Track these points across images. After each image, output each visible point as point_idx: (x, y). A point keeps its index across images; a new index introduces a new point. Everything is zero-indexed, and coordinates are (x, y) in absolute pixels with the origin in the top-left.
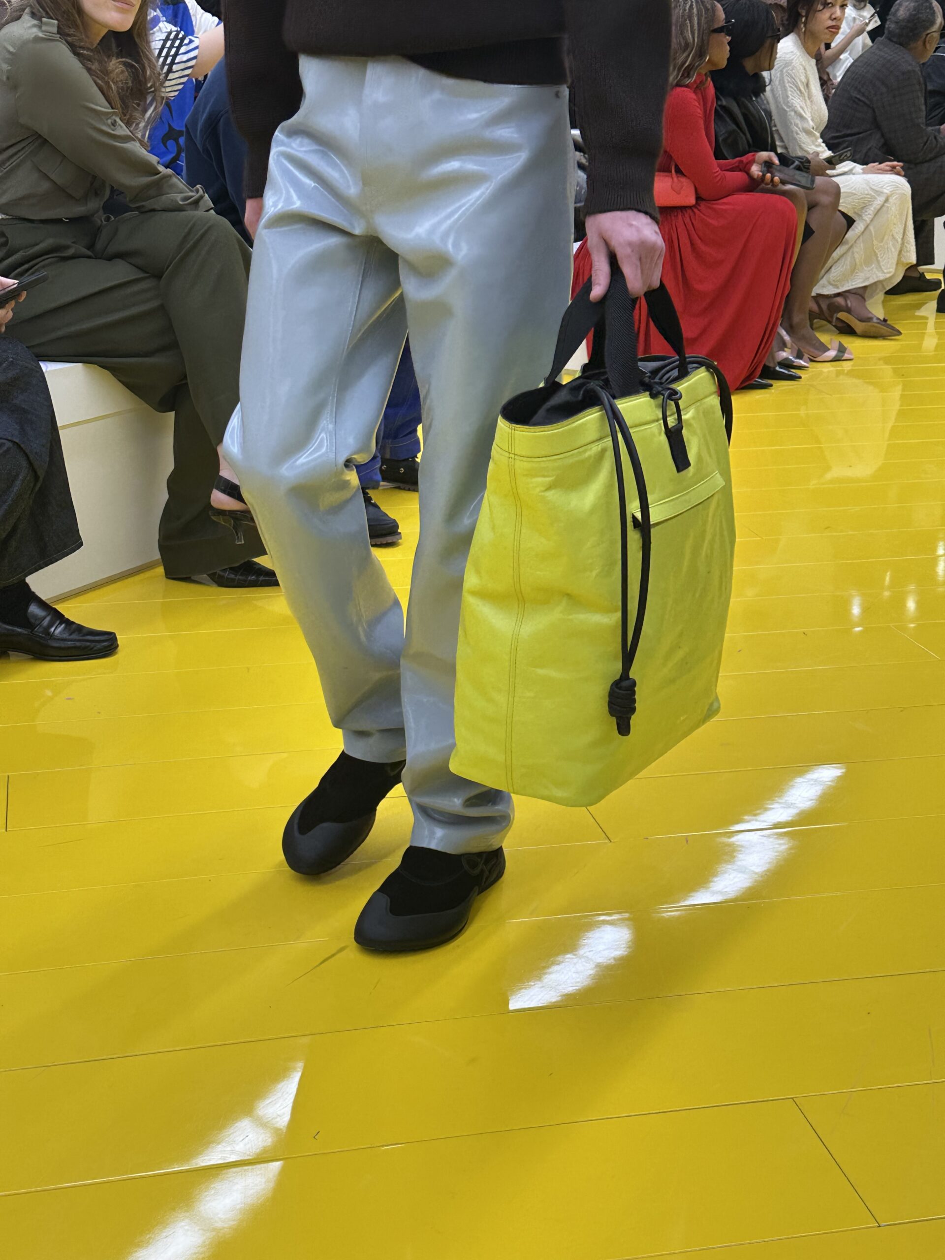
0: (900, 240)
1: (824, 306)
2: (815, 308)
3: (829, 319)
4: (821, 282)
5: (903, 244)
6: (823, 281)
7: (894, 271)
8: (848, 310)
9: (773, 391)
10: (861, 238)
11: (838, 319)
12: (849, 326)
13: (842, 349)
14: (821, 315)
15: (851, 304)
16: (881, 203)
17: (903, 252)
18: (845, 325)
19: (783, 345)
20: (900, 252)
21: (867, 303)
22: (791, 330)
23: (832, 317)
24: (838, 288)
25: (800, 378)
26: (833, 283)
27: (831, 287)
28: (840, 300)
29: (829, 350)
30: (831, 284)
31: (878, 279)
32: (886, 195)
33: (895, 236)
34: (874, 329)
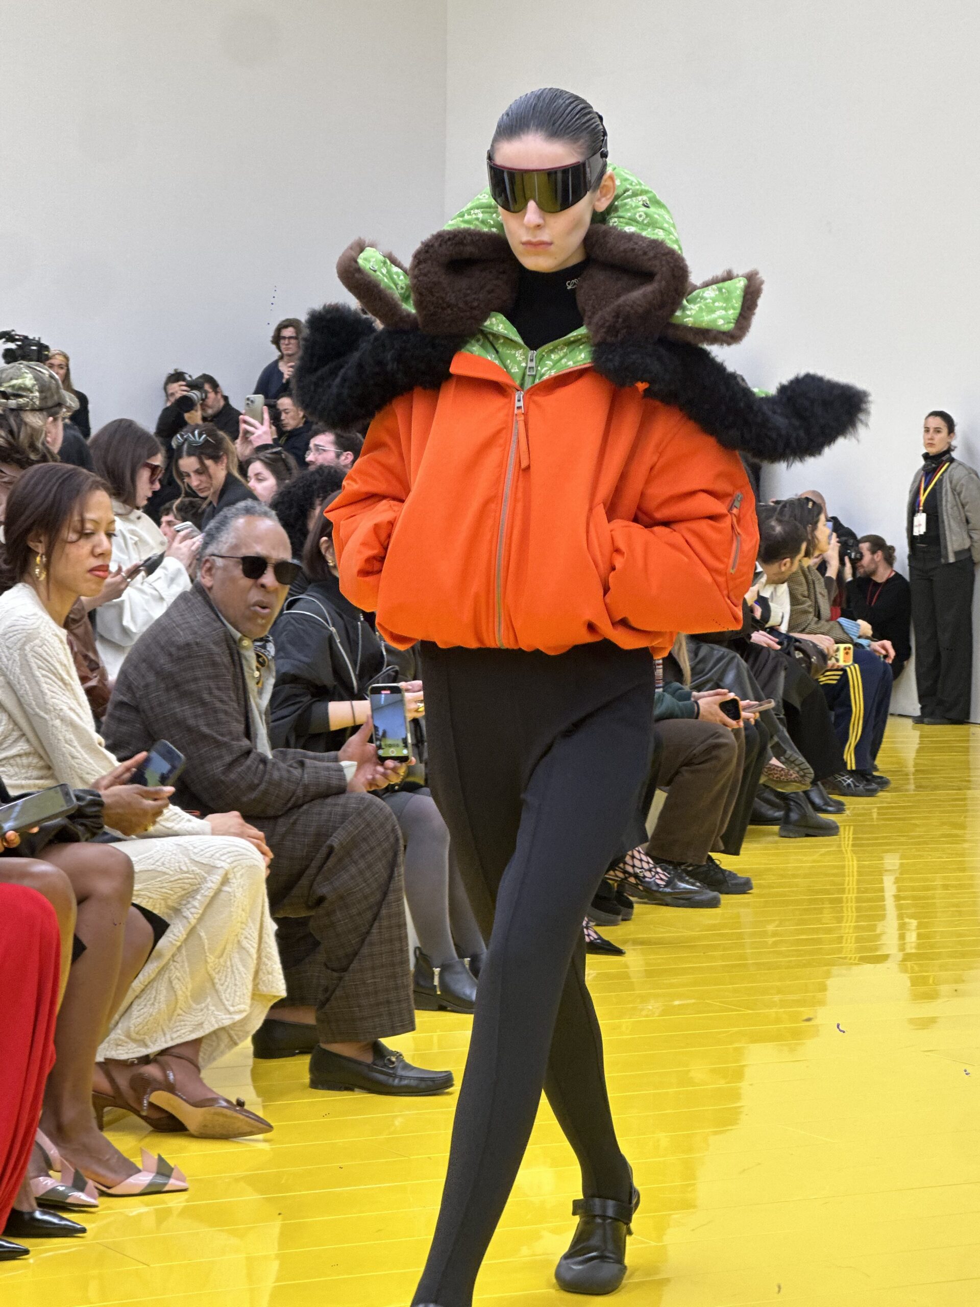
0: (253, 952)
1: (123, 1081)
2: (104, 1085)
3: (135, 1105)
4: (113, 1036)
5: (259, 958)
6: (117, 1034)
7: (247, 1008)
8: (171, 1088)
9: (31, 1261)
10: (184, 951)
11: (151, 1105)
12: (172, 1117)
13: (164, 1169)
14: (117, 1099)
15: (174, 1075)
16: (215, 886)
17: (261, 973)
18: (164, 1115)
19: (47, 1165)
20: (257, 973)
21: (204, 1074)
22: (59, 1134)
23: (140, 1103)
24: (146, 1046)
25: (83, 1230)
26: (138, 1037)
27: (132, 1045)
28: (152, 1071)
29: (139, 1171)
30: (135, 1041)
31: (221, 1025)
32: (221, 872)
33: (245, 943)
34: (221, 1119)
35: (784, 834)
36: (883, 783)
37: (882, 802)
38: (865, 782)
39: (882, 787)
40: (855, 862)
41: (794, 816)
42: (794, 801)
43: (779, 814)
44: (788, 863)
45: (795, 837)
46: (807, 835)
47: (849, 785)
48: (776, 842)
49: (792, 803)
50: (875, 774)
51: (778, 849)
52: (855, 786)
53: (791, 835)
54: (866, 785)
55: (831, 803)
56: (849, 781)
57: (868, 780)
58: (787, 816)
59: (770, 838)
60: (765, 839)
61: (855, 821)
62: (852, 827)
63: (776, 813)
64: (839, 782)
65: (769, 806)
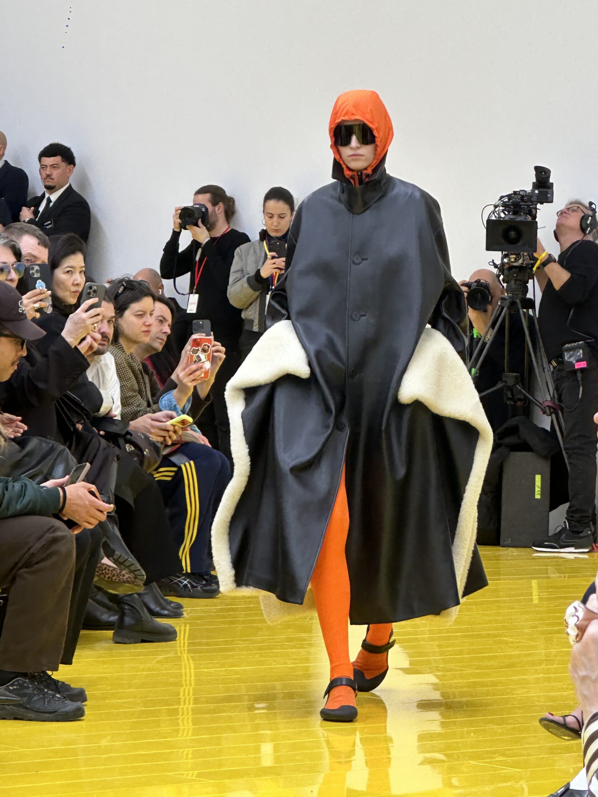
35: (119, 640)
38: (204, 582)
40: (192, 671)
41: (128, 620)
42: (129, 605)
43: (114, 618)
44: (124, 672)
45: (130, 643)
46: (143, 641)
47: (186, 586)
48: (111, 649)
49: (126, 607)
51: (112, 656)
52: (193, 586)
53: (126, 640)
54: (205, 585)
55: (169, 607)
56: (185, 582)
57: (205, 580)
58: (121, 619)
59: (105, 645)
60: (97, 645)
61: (191, 624)
62: (187, 630)
63: (110, 617)
64: (176, 583)
65: (105, 610)
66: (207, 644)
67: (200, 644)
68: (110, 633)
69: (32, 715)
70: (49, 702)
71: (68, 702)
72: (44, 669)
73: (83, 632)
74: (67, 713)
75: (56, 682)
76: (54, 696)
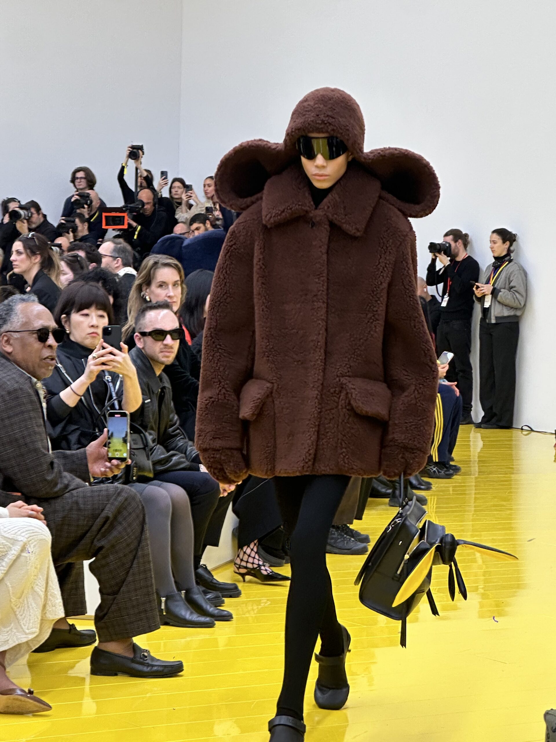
5: (46, 597)
7: (37, 630)
31: (21, 641)
32: (22, 542)
33: (37, 589)
34: (18, 703)
35: (393, 504)
36: (456, 469)
37: (456, 482)
38: (445, 469)
39: (456, 472)
43: (390, 491)
47: (434, 471)
48: (387, 510)
50: (452, 463)
51: (387, 514)
52: (439, 472)
54: (446, 471)
55: (424, 484)
56: (434, 469)
57: (447, 468)
59: (383, 507)
60: (380, 507)
61: (437, 495)
62: (436, 499)
63: (387, 490)
64: (429, 469)
65: (383, 486)
66: (446, 508)
67: (443, 508)
68: (387, 500)
69: (336, 551)
70: (347, 543)
71: (359, 543)
72: (345, 523)
73: (370, 499)
74: (358, 550)
75: (352, 530)
76: (350, 539)
